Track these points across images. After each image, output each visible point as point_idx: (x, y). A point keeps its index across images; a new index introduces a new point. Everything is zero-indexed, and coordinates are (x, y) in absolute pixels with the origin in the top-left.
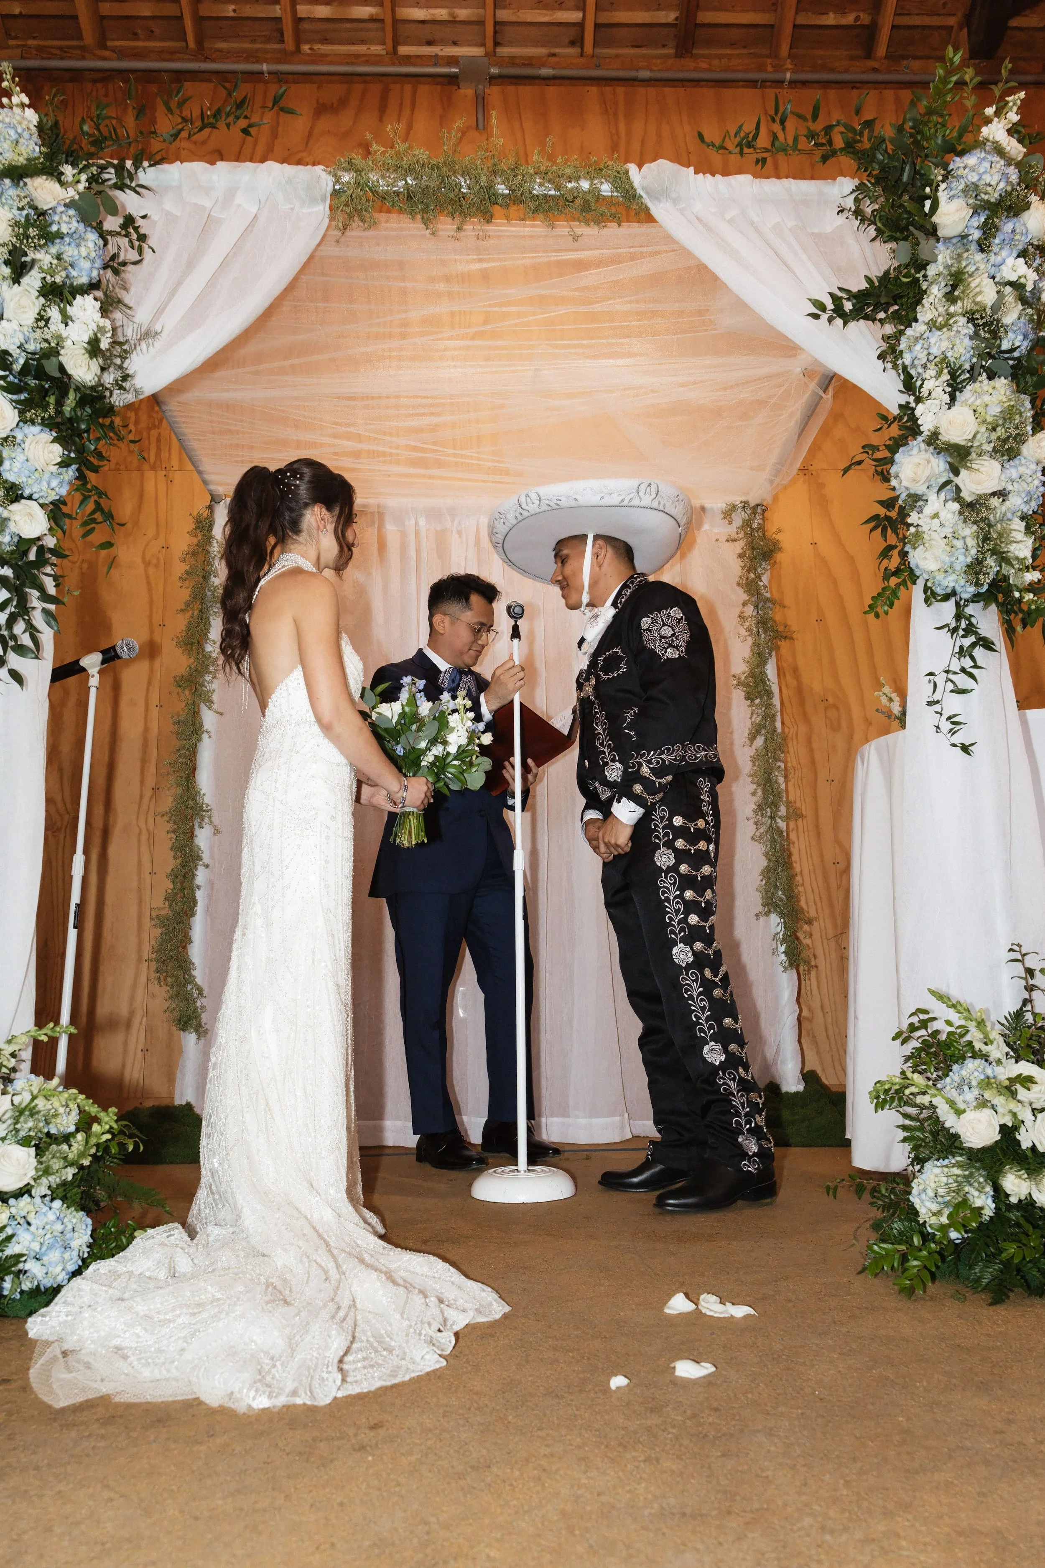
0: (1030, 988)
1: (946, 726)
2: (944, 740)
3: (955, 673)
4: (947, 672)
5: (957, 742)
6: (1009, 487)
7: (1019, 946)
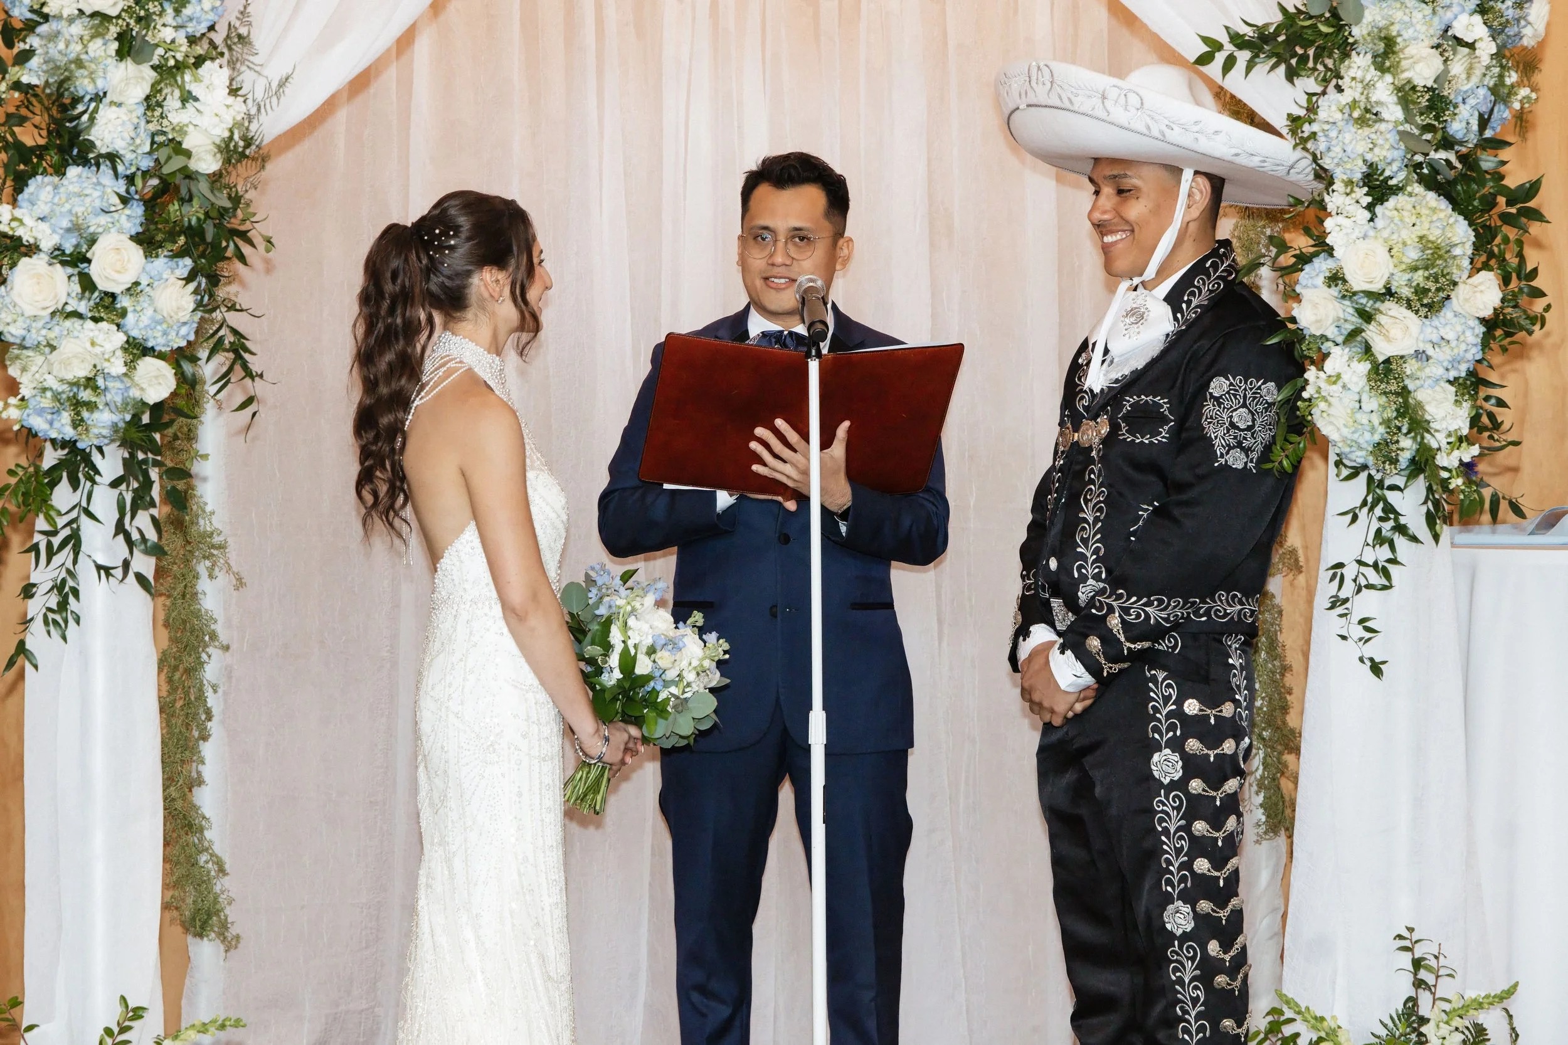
0: (1419, 984)
1: (1358, 632)
2: (1352, 650)
3: (1366, 565)
4: (1360, 563)
5: (1367, 655)
6: (1430, 351)
7: (1411, 930)
